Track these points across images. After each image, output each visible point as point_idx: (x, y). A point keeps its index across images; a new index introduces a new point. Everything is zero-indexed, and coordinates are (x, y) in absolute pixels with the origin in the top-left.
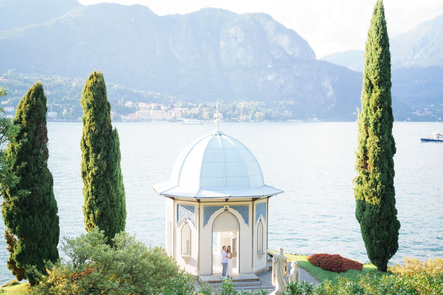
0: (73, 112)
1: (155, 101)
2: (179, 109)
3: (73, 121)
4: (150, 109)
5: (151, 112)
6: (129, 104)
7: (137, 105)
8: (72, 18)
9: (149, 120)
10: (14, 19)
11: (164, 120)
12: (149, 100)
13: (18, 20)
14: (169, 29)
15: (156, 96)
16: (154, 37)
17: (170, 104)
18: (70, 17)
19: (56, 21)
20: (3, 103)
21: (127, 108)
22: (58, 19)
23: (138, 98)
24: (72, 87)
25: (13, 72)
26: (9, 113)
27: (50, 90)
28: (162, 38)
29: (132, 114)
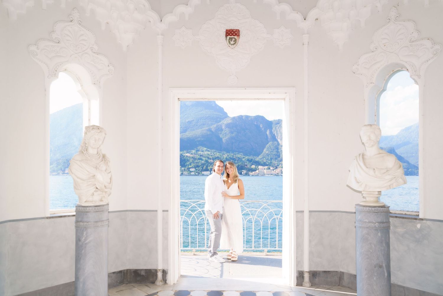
1: (267, 165)
2: (280, 169)
4: (265, 169)
5: (265, 171)
6: (253, 167)
7: (258, 167)
8: (225, 124)
9: (263, 175)
10: (197, 125)
11: (272, 174)
12: (264, 164)
13: (198, 126)
14: (275, 127)
15: (268, 162)
16: (267, 131)
17: (275, 166)
18: (224, 123)
19: (217, 125)
20: (190, 166)
21: (252, 168)
22: (218, 124)
23: (258, 163)
24: (224, 158)
25: (195, 151)
26: (192, 172)
27: (213, 160)
28: (271, 132)
29: (255, 172)
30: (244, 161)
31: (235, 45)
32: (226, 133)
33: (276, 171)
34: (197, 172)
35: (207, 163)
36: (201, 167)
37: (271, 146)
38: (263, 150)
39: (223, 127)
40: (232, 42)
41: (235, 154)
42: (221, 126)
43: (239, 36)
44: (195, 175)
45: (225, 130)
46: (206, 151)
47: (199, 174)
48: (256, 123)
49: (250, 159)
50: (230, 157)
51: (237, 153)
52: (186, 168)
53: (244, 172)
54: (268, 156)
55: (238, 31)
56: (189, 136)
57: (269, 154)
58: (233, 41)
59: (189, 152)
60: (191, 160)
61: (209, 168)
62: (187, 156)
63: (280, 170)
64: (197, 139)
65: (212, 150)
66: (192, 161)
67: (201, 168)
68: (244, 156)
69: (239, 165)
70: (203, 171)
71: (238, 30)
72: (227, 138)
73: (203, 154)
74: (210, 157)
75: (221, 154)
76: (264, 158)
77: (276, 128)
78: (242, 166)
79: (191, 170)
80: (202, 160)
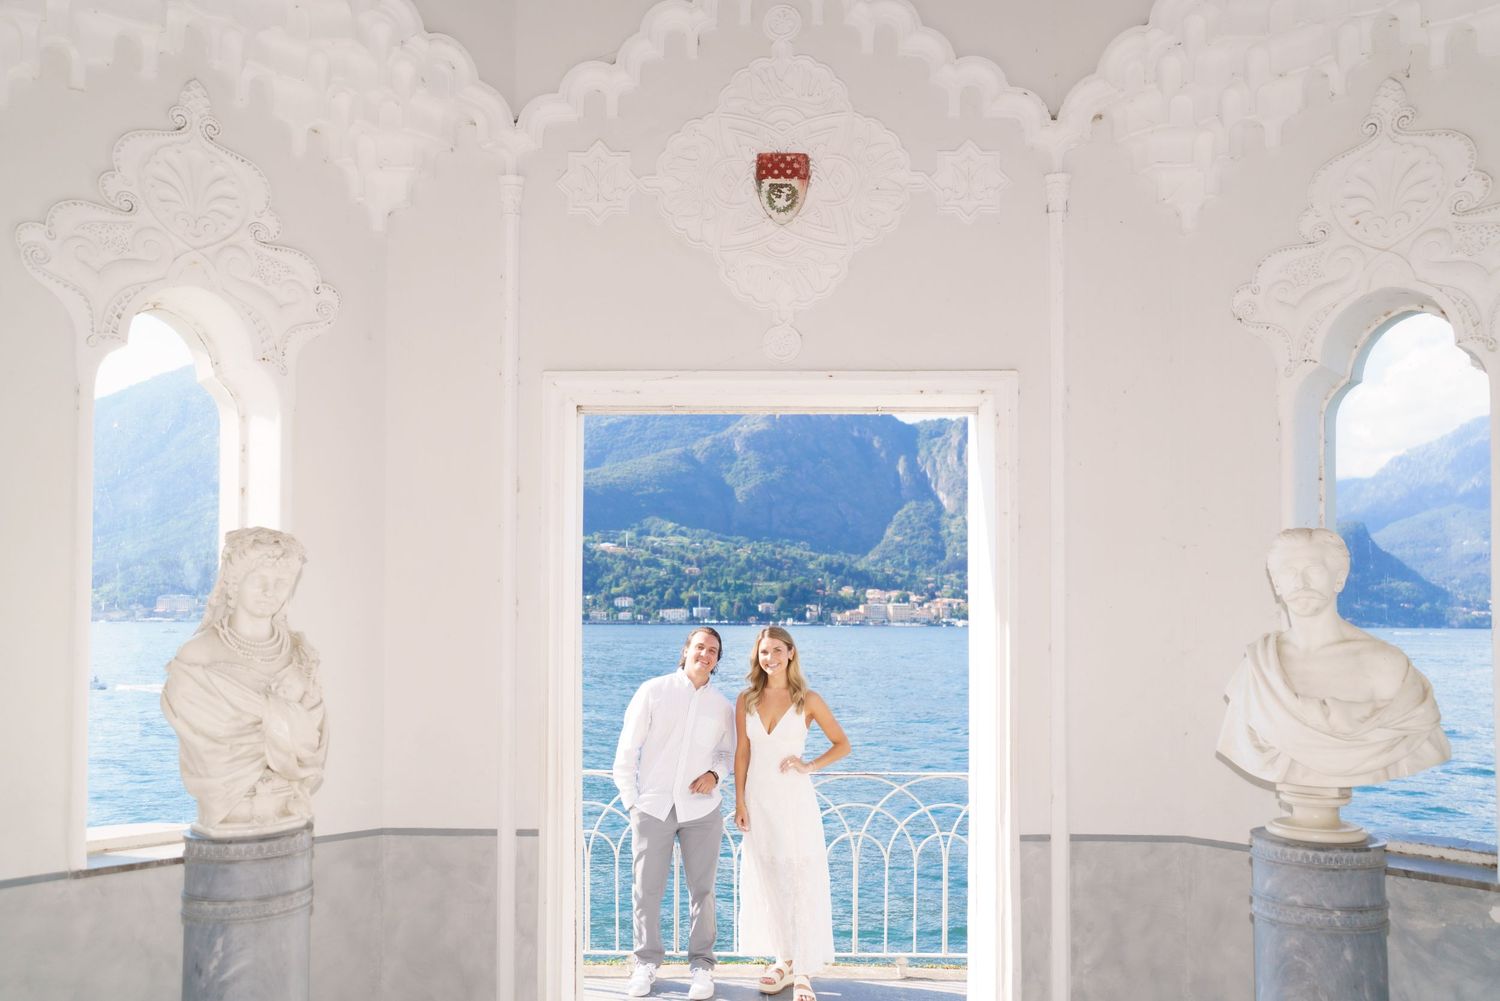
0: (739, 608)
1: (896, 587)
2: (946, 600)
3: (739, 624)
4: (889, 601)
5: (890, 607)
6: (847, 591)
7: (864, 593)
8: (742, 434)
9: (885, 622)
10: (641, 440)
11: (915, 621)
12: (887, 584)
13: (646, 443)
14: (925, 448)
15: (901, 576)
16: (898, 463)
17: (927, 590)
18: (740, 432)
19: (714, 439)
20: (614, 590)
21: (842, 599)
22: (717, 436)
23: (864, 580)
24: (739, 560)
25: (634, 535)
26: (623, 609)
27: (699, 566)
28: (913, 467)
29: (853, 611)
30: (813, 570)
31: (790, 213)
32: (746, 469)
33: (929, 607)
34: (639, 612)
35: (677, 579)
36: (654, 591)
37: (913, 518)
38: (884, 529)
39: (738, 448)
40: (781, 202)
41: (780, 546)
42: (729, 442)
43: (805, 177)
44: (633, 622)
45: (745, 456)
46: (673, 533)
47: (648, 620)
48: (856, 434)
49: (835, 565)
50: (762, 558)
51: (788, 540)
52: (600, 598)
53: (813, 610)
54: (902, 552)
55: (804, 159)
56: (611, 480)
57: (906, 547)
58: (784, 196)
59: (612, 537)
60: (619, 568)
61: (683, 596)
62: (604, 553)
63: (944, 604)
64: (641, 490)
65: (697, 532)
66: (623, 569)
67: (656, 598)
68: (813, 554)
69: (796, 586)
70: (665, 608)
71: (805, 156)
72: (750, 485)
73: (664, 544)
74: (690, 556)
75: (728, 544)
76: (888, 561)
77: (931, 453)
78: (805, 591)
79: (620, 602)
80: (659, 566)
